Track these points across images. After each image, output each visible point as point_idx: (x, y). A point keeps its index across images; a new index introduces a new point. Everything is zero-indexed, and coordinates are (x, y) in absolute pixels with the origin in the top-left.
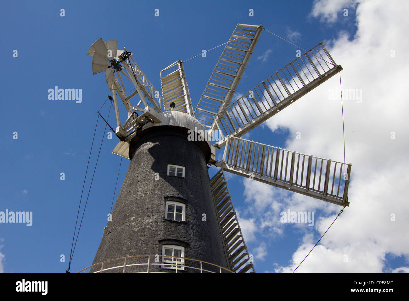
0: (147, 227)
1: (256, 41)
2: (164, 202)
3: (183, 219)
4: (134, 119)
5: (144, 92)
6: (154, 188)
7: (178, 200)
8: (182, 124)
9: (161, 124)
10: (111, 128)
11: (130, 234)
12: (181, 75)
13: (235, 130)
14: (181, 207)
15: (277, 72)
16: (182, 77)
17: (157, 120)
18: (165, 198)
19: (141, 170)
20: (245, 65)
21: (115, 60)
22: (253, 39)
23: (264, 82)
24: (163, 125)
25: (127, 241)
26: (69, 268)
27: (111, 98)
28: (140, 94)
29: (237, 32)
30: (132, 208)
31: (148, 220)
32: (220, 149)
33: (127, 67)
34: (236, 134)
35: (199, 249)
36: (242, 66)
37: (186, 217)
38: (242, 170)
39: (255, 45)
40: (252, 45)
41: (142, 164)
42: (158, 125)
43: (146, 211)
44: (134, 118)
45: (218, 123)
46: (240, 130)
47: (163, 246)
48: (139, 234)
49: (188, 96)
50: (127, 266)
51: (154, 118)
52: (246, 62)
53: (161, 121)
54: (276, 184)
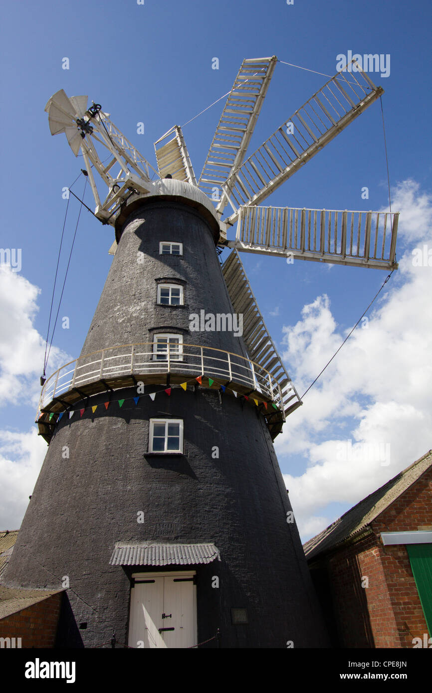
0: (134, 315)
1: (269, 79)
2: (155, 285)
3: (181, 303)
4: (115, 193)
5: (125, 158)
6: (142, 270)
7: (174, 281)
8: (176, 193)
9: (149, 195)
10: (88, 209)
11: (114, 327)
12: (180, 144)
13: (250, 198)
14: (178, 290)
15: (297, 111)
16: (181, 145)
17: (144, 190)
18: (156, 280)
19: (127, 252)
20: (257, 114)
21: (83, 120)
22: (265, 77)
23: (280, 129)
24: (151, 195)
25: (111, 335)
26: (44, 374)
27: (85, 173)
28: (120, 160)
29: (244, 71)
30: (116, 297)
31: (135, 308)
32: (233, 225)
33: (98, 125)
34: (250, 203)
35: (202, 336)
36: (253, 115)
37: (185, 301)
38: (260, 247)
39: (268, 85)
40: (264, 85)
41: (128, 245)
42: (145, 196)
43: (133, 297)
44: (115, 191)
45: (228, 195)
46: (255, 197)
47: (155, 335)
48: (124, 324)
49: (190, 168)
50: (105, 359)
51: (140, 187)
52: (258, 109)
53: (149, 190)
54: (305, 257)
